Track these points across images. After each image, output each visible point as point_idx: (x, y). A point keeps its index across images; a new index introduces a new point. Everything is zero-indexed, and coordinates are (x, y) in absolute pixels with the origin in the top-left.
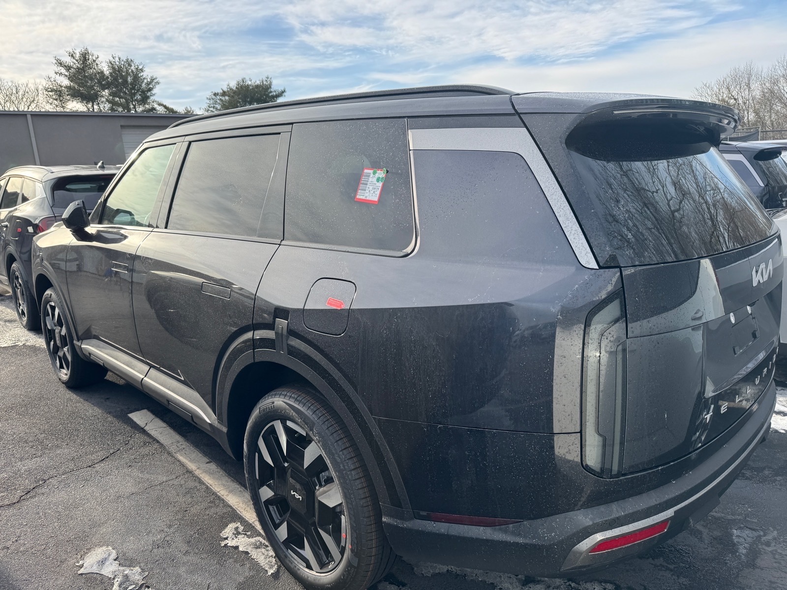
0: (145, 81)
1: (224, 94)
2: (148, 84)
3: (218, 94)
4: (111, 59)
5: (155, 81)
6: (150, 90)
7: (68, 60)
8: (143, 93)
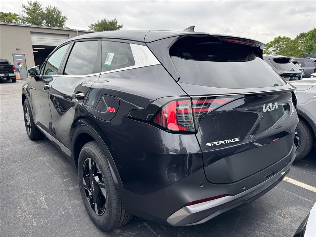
0: (62, 18)
1: (96, 25)
4: (47, 6)
8: (60, 22)
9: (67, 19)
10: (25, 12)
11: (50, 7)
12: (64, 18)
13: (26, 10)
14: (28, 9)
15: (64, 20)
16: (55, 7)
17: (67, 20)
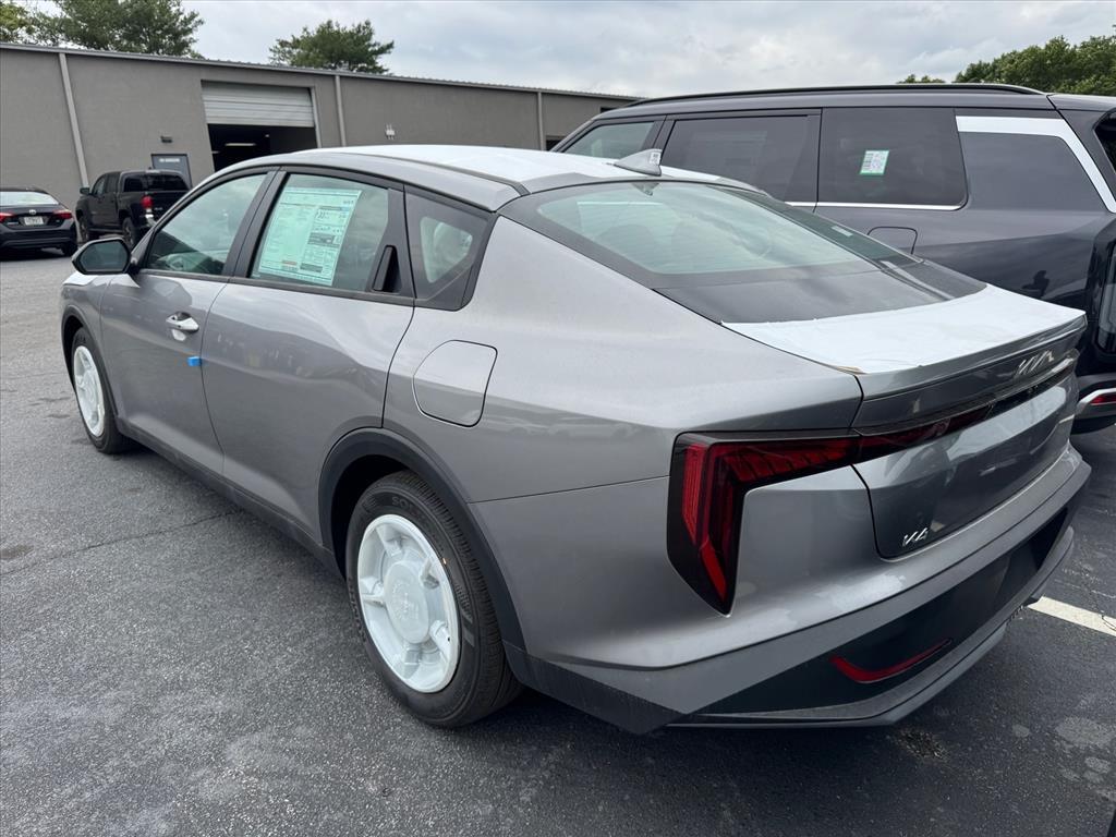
0: (182, 17)
1: (296, 43)
2: (186, 22)
3: (287, 43)
5: (196, 19)
6: (186, 32)
8: (176, 35)
9: (201, 22)
12: (193, 16)
15: (190, 26)
17: (200, 28)
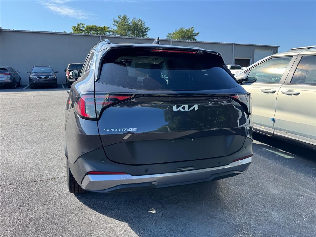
1: (174, 34)
2: (145, 29)
4: (133, 19)
7: (118, 20)
8: (143, 33)
9: (149, 29)
10: (115, 25)
11: (135, 19)
12: (147, 28)
13: (116, 24)
14: (117, 23)
15: (146, 31)
16: (139, 20)
17: (149, 31)
